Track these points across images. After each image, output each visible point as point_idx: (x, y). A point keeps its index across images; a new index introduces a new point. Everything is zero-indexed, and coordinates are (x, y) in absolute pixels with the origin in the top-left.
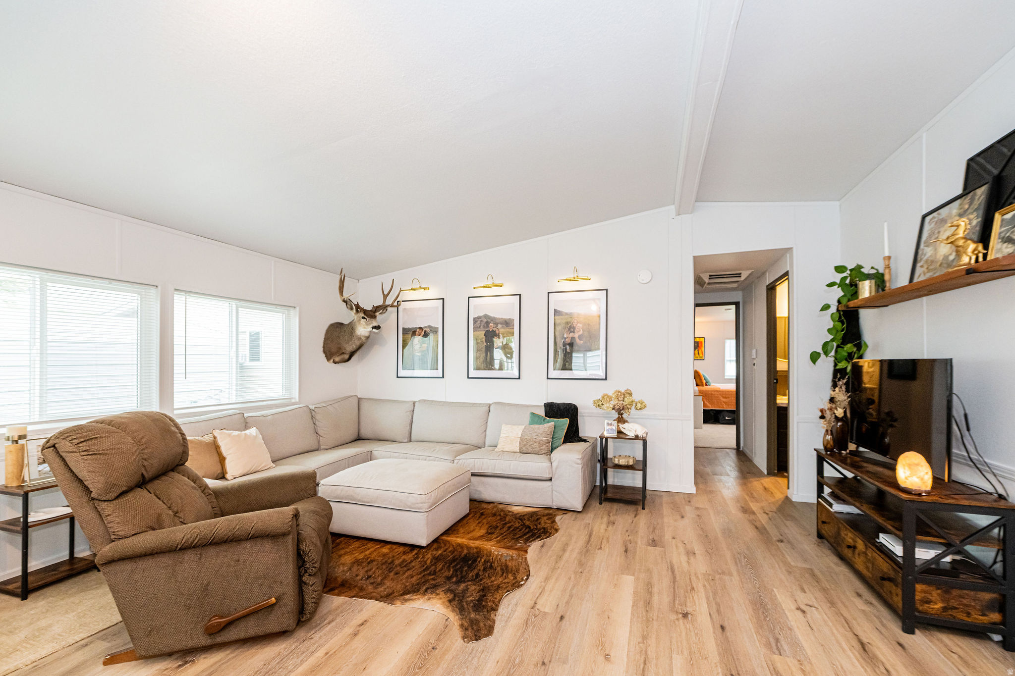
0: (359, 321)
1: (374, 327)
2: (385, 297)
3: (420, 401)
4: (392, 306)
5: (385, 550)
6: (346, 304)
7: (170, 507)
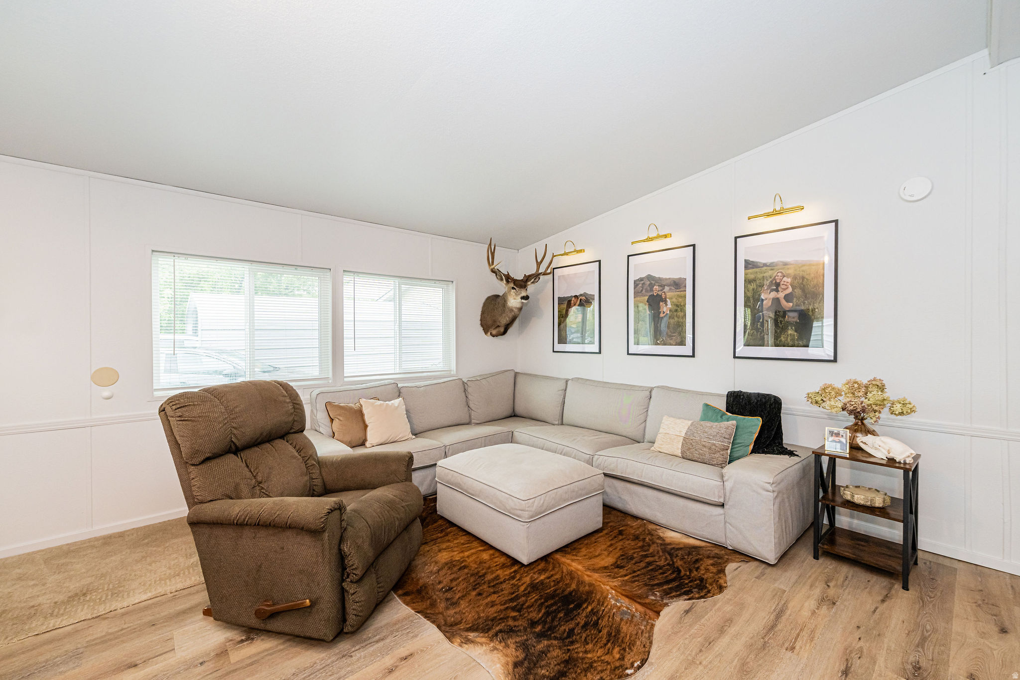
0: (510, 291)
1: (523, 298)
2: (539, 264)
3: (572, 379)
4: (545, 274)
5: (485, 556)
6: (496, 275)
7: (255, 477)
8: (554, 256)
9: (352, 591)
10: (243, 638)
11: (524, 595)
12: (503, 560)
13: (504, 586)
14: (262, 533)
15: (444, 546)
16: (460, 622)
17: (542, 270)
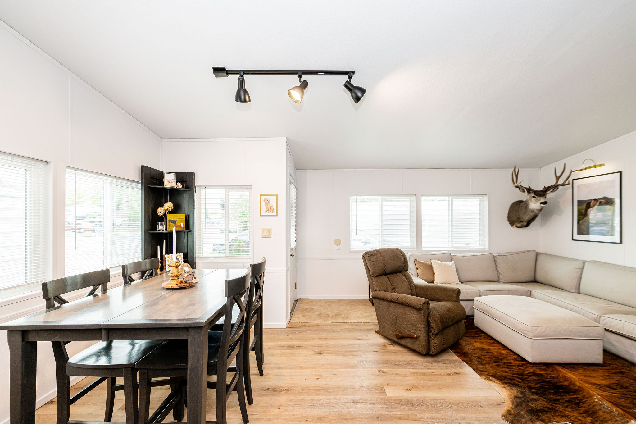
0: (531, 199)
1: (542, 203)
2: (558, 178)
3: (590, 262)
4: (563, 185)
5: (504, 352)
6: (519, 189)
7: (392, 286)
8: (572, 172)
9: (433, 338)
10: (391, 344)
11: (527, 375)
12: (515, 357)
13: (514, 367)
14: (398, 306)
15: (478, 340)
16: (486, 372)
17: (561, 181)
